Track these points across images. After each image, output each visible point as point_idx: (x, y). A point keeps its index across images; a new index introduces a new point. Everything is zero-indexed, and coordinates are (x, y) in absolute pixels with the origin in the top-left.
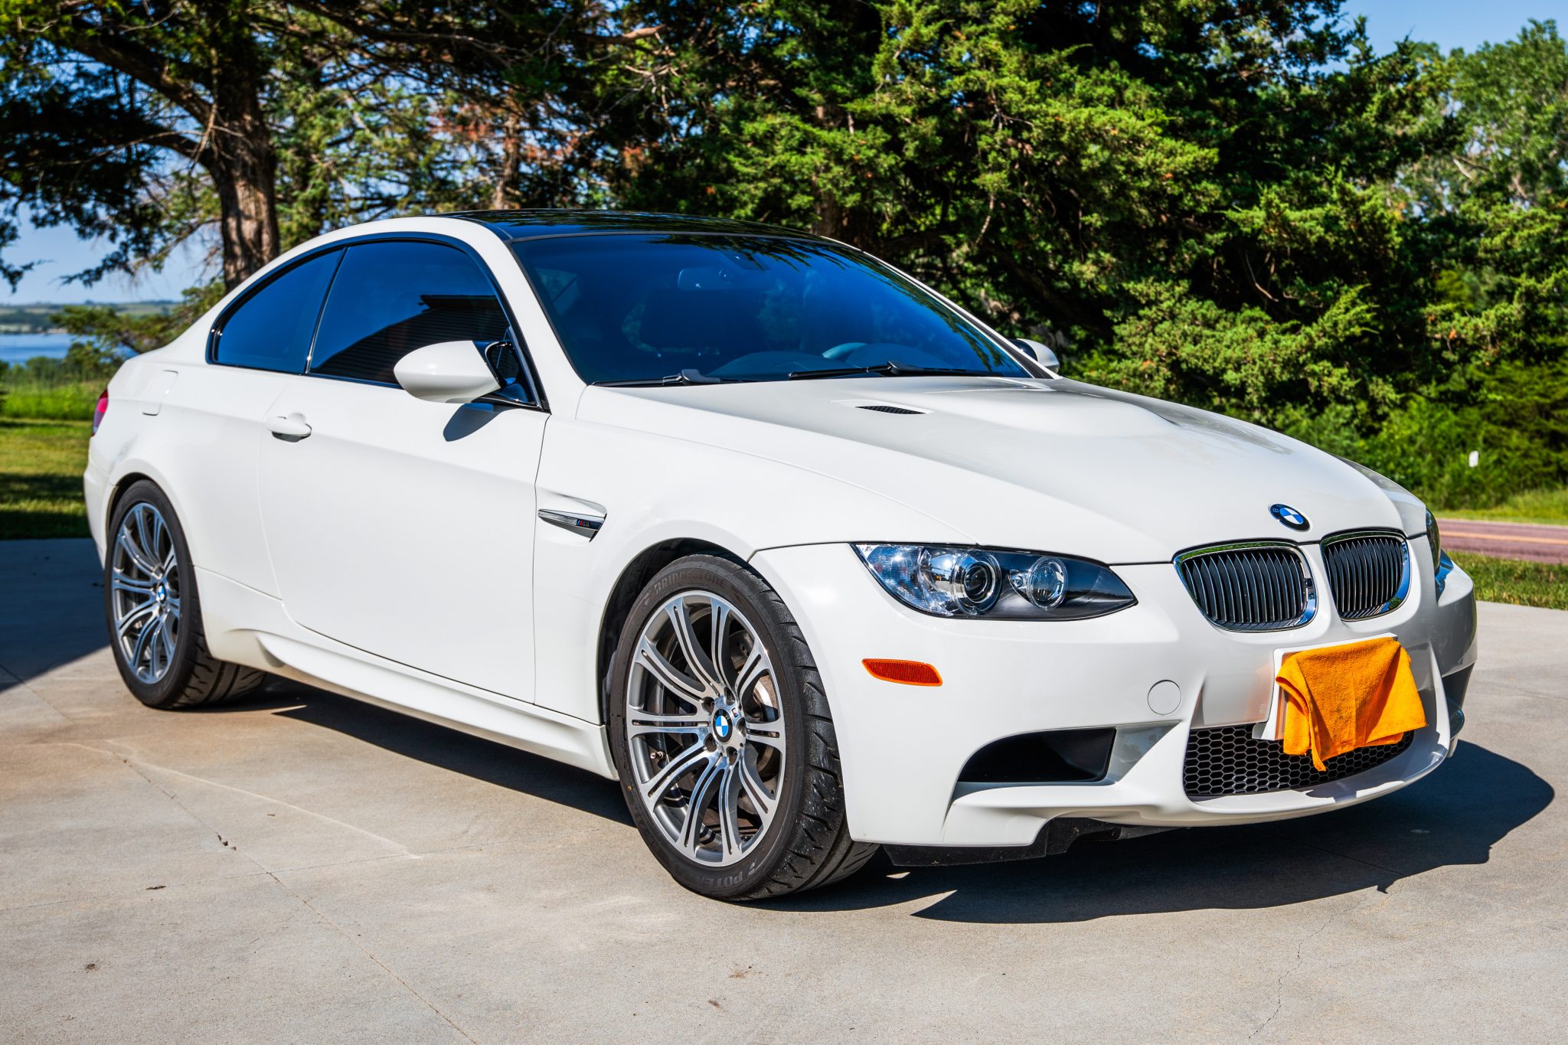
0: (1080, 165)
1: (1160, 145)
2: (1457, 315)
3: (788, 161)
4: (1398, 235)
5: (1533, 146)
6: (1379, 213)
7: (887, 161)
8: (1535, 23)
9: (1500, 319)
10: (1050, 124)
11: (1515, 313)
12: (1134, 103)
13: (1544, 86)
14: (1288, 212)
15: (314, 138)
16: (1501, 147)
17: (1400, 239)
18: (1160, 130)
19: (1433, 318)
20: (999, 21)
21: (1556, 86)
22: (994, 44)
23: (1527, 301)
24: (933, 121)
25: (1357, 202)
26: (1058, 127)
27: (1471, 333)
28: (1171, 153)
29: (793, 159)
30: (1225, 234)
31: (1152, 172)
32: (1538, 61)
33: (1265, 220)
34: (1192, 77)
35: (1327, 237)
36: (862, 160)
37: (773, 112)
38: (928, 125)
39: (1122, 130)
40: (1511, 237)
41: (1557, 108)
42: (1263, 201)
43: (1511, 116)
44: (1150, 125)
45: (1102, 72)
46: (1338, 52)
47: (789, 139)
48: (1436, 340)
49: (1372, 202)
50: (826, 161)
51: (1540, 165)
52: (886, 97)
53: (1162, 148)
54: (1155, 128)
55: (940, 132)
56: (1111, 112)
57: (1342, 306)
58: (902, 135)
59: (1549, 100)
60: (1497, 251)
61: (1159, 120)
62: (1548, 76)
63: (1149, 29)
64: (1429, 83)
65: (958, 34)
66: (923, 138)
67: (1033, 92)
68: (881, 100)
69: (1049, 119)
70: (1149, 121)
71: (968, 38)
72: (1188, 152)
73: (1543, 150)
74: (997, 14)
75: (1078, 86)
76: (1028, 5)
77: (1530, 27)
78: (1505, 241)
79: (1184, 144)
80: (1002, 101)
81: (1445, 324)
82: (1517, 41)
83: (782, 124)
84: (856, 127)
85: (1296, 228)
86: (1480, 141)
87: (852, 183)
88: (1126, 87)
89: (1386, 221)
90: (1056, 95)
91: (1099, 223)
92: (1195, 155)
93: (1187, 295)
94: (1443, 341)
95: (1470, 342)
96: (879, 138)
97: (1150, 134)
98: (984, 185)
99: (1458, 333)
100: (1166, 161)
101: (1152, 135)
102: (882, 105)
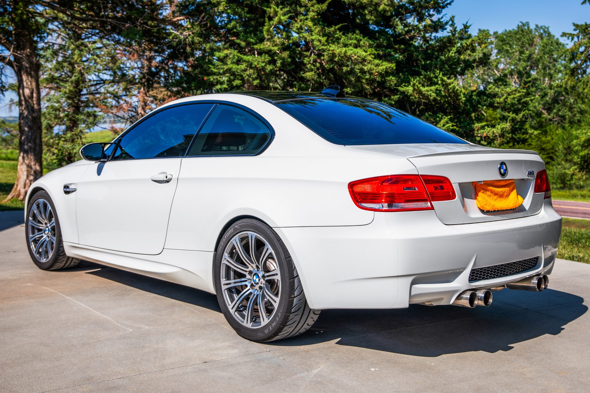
0: (343, 69)
1: (373, 62)
2: (486, 127)
3: (232, 67)
4: (464, 97)
5: (521, 65)
6: (456, 89)
7: (269, 68)
8: (522, 23)
9: (502, 129)
10: (331, 54)
11: (508, 127)
12: (364, 46)
13: (525, 45)
14: (421, 88)
15: (75, 59)
16: (510, 66)
17: (464, 99)
18: (373, 57)
19: (477, 128)
20: (311, 14)
21: (529, 45)
22: (310, 24)
23: (512, 122)
24: (288, 53)
25: (447, 85)
26: (334, 55)
27: (491, 134)
28: (377, 65)
29: (234, 67)
30: (399, 96)
31: (370, 72)
32: (523, 36)
33: (412, 91)
34: (386, 37)
35: (437, 98)
36: (260, 67)
37: (227, 48)
38: (285, 54)
39: (358, 56)
40: (507, 98)
41: (530, 52)
42: (412, 84)
43: (514, 55)
44: (370, 54)
45: (353, 35)
46: (443, 28)
47: (233, 59)
48: (479, 137)
49: (453, 84)
50: (246, 68)
51: (524, 72)
52: (269, 43)
53: (374, 63)
54: (371, 56)
55: (290, 57)
56: (355, 50)
57: (442, 124)
58: (276, 58)
59: (527, 50)
60: (502, 103)
61: (373, 53)
62: (526, 41)
63: (369, 18)
64: (478, 41)
65: (296, 19)
66: (283, 59)
67: (324, 42)
68: (267, 44)
69: (330, 52)
70: (369, 53)
71: (301, 21)
72: (384, 65)
73: (525, 67)
74: (310, 12)
75: (342, 39)
76: (322, 8)
77: (520, 24)
78: (504, 100)
79: (383, 62)
80: (313, 45)
81: (482, 131)
82: (516, 29)
83: (230, 53)
84: (258, 54)
85: (425, 94)
86: (503, 63)
87: (256, 76)
88: (361, 40)
89: (458, 92)
90: (333, 43)
91: (350, 92)
92: (386, 66)
94: (481, 137)
95: (491, 138)
96: (266, 59)
97: (369, 58)
98: (306, 77)
99: (487, 134)
100: (375, 68)
101: (370, 59)
102: (267, 46)
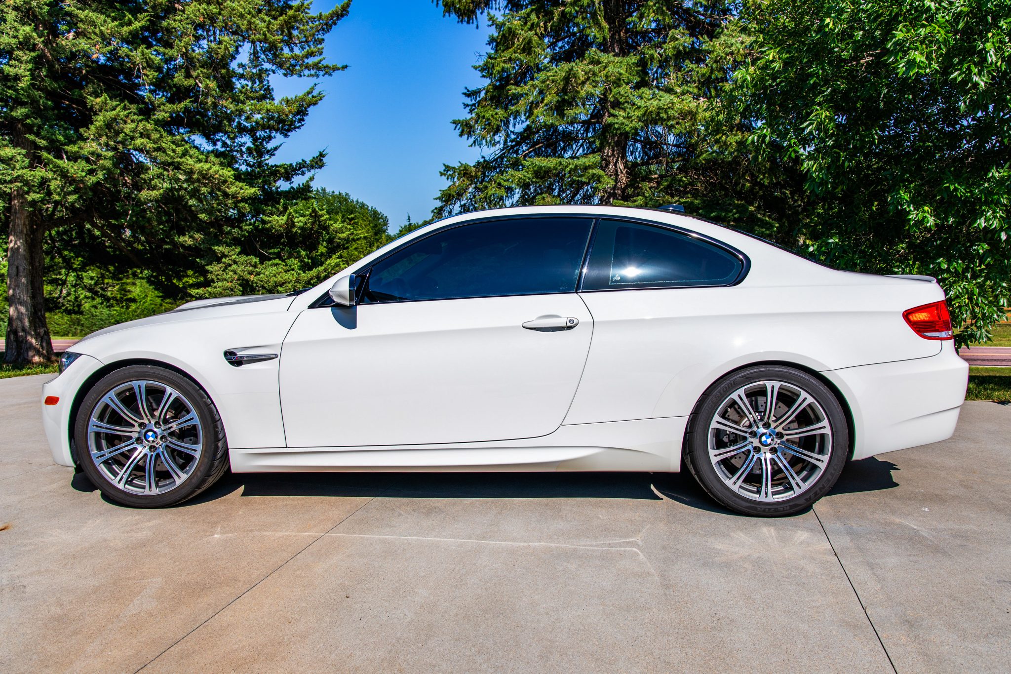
28: (241, 188)
36: (78, 177)
39: (220, 176)
68: (91, 146)
84: (68, 159)
87: (72, 189)
93: (240, 253)
